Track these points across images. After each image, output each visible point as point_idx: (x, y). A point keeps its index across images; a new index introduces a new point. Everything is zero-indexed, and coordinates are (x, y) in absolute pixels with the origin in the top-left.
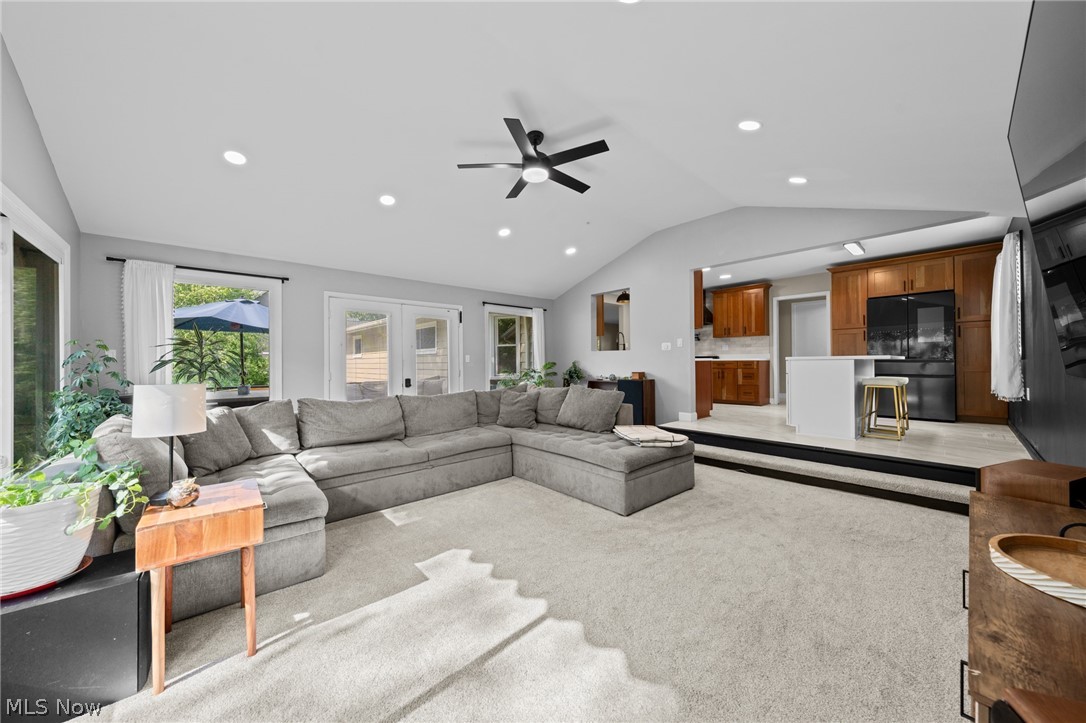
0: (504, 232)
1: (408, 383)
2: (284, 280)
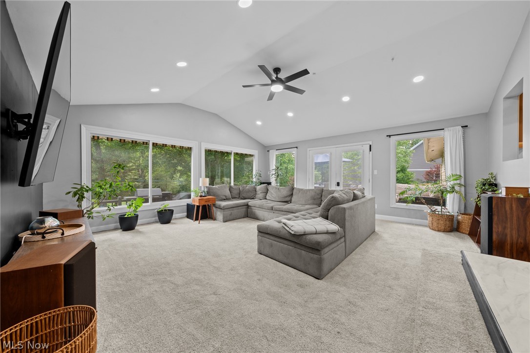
0: (346, 99)
1: (338, 184)
2: (297, 147)
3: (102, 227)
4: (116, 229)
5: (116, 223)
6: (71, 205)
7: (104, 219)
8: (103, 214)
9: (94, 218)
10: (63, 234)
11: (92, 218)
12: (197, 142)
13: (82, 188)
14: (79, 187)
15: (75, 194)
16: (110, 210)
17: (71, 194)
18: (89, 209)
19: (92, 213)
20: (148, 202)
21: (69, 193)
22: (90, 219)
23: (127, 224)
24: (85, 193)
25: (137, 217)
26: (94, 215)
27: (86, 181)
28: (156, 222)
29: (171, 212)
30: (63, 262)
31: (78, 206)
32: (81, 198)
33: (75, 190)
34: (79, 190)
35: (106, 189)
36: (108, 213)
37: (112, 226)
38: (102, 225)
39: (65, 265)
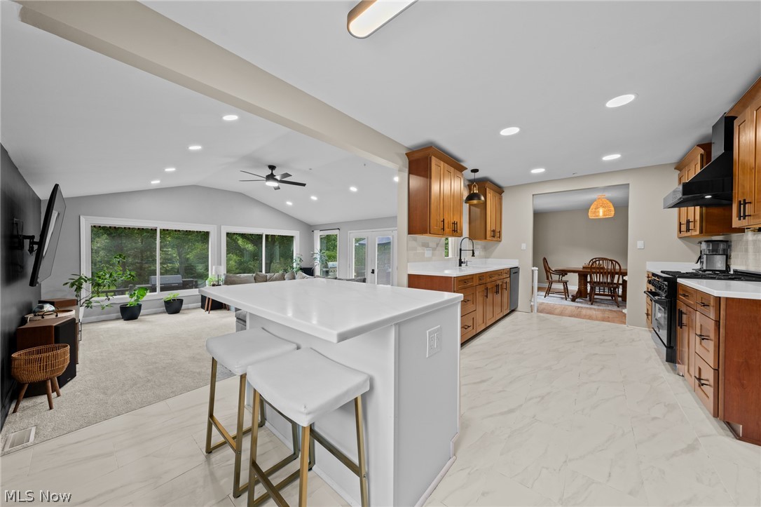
1: (373, 271)
2: (339, 229)
3: (103, 317)
4: (117, 319)
5: (118, 312)
6: (70, 294)
7: (103, 308)
8: (102, 303)
9: (93, 308)
10: (57, 316)
11: (91, 308)
12: (215, 226)
13: (81, 278)
14: (78, 277)
15: (72, 285)
16: (109, 299)
17: (69, 285)
18: (88, 299)
19: (91, 303)
20: (156, 291)
21: (66, 284)
22: (89, 308)
23: (130, 313)
24: (84, 283)
25: (140, 306)
26: (93, 304)
27: (86, 271)
28: (164, 312)
29: (181, 301)
30: (54, 325)
31: (76, 296)
32: (79, 288)
33: (73, 281)
34: (76, 281)
35: (106, 279)
36: (108, 303)
37: (114, 315)
38: (103, 315)
39: (55, 326)
